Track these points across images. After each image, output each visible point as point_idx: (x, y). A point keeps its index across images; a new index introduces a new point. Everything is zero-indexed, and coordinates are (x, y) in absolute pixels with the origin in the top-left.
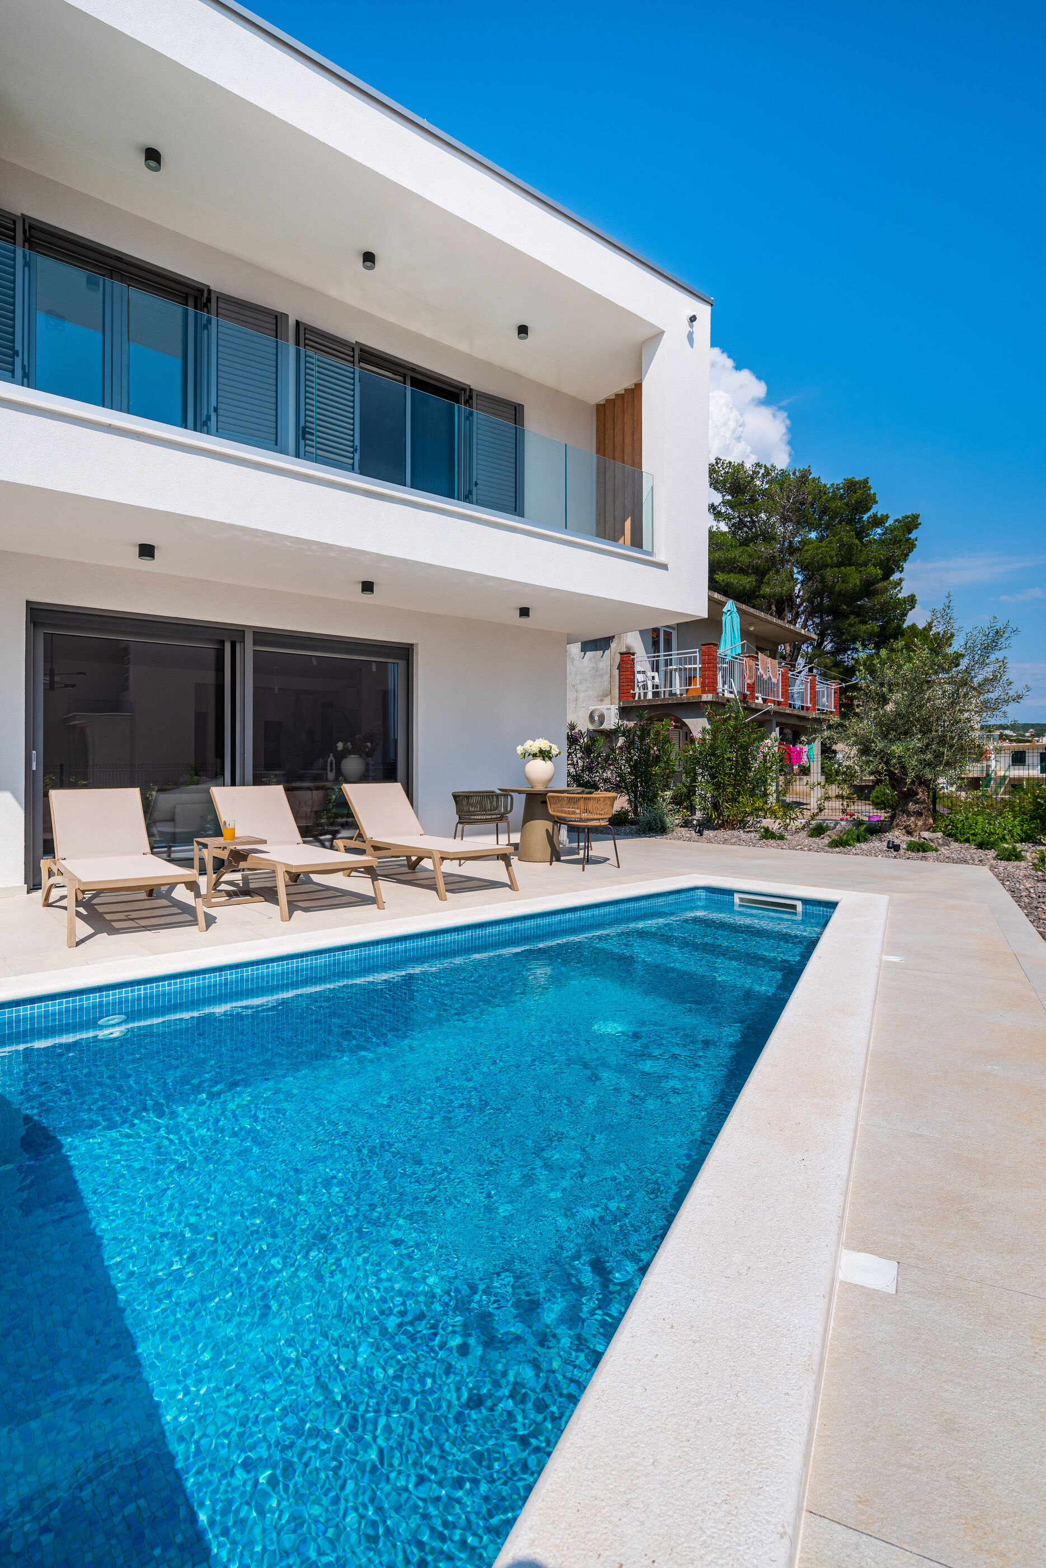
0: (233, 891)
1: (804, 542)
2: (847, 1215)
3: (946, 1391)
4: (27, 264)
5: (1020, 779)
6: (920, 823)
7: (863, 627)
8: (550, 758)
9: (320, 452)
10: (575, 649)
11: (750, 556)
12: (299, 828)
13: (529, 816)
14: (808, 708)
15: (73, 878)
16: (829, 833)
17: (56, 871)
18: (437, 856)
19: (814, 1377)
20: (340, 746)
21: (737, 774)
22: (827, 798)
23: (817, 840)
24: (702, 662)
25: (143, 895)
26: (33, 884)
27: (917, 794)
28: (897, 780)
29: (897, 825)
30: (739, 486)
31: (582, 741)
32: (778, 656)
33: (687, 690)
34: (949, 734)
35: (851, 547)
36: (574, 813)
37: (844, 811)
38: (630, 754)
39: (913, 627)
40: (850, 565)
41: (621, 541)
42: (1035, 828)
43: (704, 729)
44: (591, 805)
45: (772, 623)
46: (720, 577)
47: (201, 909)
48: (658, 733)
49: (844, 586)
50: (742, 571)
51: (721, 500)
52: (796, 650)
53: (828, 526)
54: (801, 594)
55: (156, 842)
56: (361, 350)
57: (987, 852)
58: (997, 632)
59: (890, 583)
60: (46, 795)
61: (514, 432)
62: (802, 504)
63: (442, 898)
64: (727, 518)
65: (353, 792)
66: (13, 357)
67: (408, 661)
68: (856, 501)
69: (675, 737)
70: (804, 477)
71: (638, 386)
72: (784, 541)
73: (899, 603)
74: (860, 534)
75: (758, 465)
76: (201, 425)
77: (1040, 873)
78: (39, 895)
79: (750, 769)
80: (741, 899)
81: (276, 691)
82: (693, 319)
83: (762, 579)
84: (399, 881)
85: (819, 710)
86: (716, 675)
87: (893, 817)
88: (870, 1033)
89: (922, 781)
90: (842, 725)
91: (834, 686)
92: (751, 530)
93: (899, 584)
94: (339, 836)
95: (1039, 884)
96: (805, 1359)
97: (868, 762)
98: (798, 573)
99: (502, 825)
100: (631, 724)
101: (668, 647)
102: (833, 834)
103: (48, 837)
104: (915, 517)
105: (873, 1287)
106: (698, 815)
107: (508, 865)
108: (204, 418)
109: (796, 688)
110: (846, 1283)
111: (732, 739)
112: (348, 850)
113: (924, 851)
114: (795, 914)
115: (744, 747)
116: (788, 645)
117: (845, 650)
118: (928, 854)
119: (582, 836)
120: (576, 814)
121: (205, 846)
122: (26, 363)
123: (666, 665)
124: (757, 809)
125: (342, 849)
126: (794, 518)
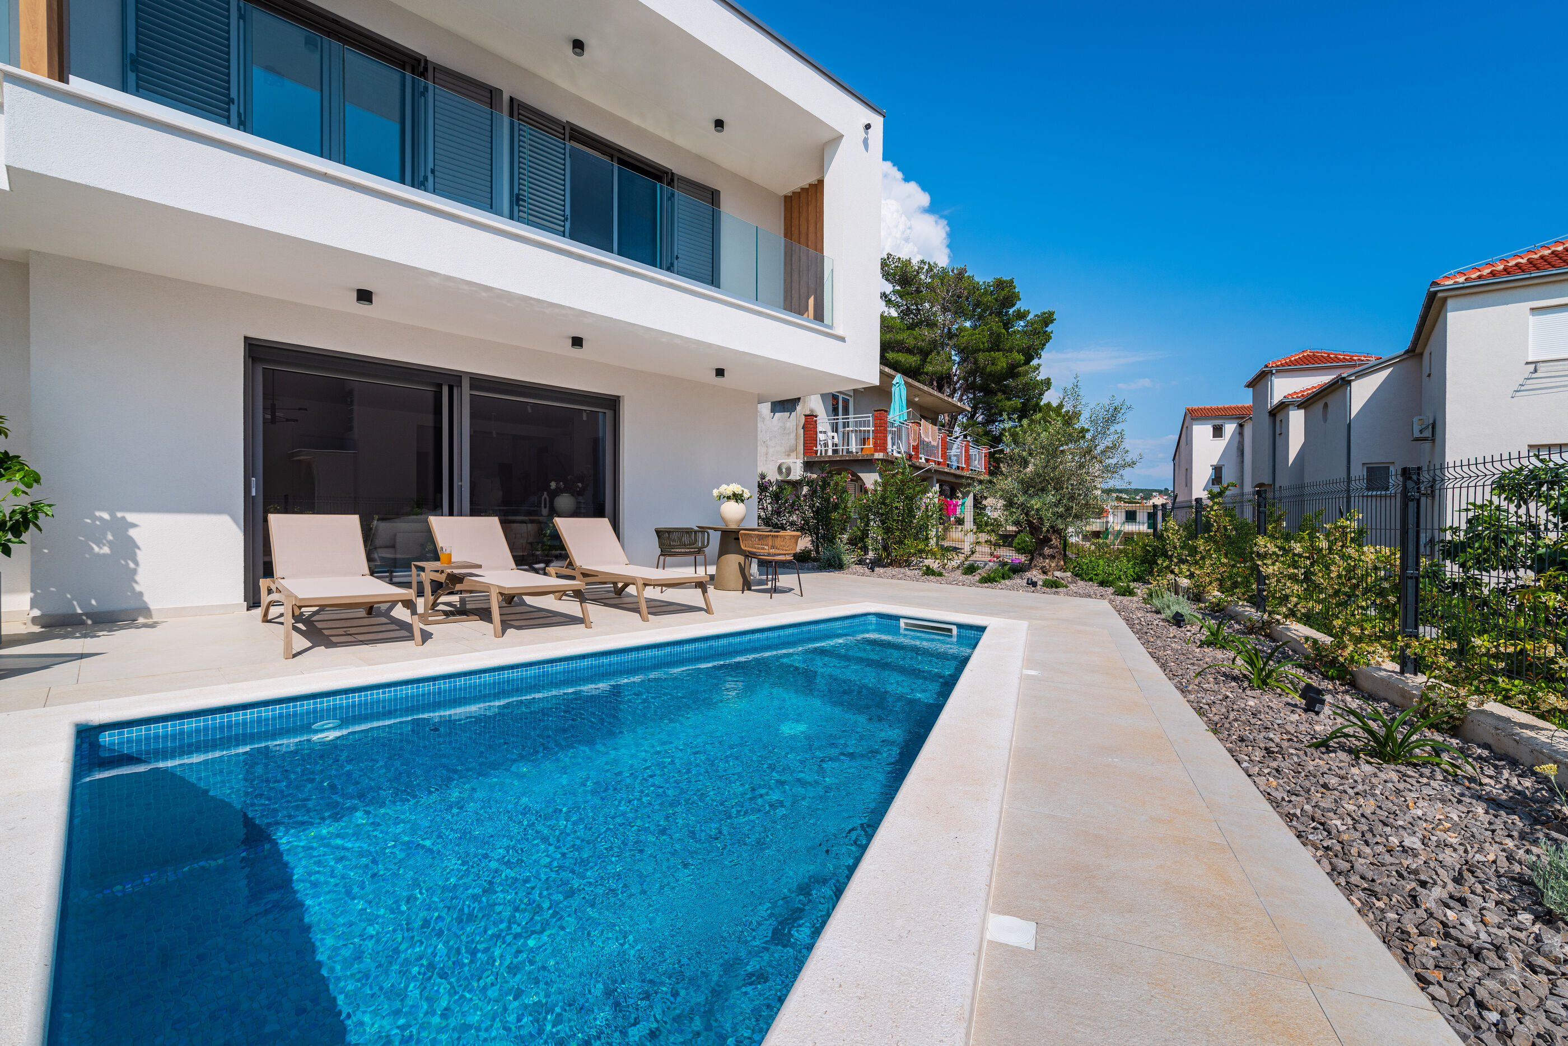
0: (450, 611)
1: (961, 329)
2: (993, 884)
3: (1078, 1032)
4: (241, 17)
5: (1132, 534)
6: (1053, 565)
7: (1009, 403)
8: (742, 501)
9: (530, 218)
10: (765, 408)
11: (915, 338)
12: (514, 557)
13: (723, 551)
14: (963, 468)
15: (290, 595)
16: (979, 571)
17: (274, 589)
18: (640, 583)
19: (965, 1025)
20: (553, 485)
21: (903, 521)
22: (978, 543)
23: (970, 577)
24: (875, 426)
25: (362, 613)
26: (253, 601)
27: (1051, 540)
28: (1035, 528)
29: (1035, 566)
30: (907, 279)
31: (771, 489)
32: (938, 424)
33: (862, 449)
34: (1077, 492)
35: (999, 335)
36: (763, 549)
37: (991, 554)
38: (813, 501)
39: (1048, 405)
40: (998, 351)
41: (806, 315)
42: (1145, 570)
43: (876, 481)
44: (778, 542)
45: (934, 396)
46: (890, 355)
47: (418, 625)
48: (837, 484)
49: (993, 368)
50: (909, 351)
51: (891, 289)
52: (954, 419)
53: (981, 317)
54: (958, 373)
55: (376, 566)
56: (572, 129)
57: (1106, 589)
58: (1115, 409)
59: (1030, 368)
60: (266, 520)
61: (711, 213)
62: (959, 297)
63: (645, 620)
64: (897, 306)
65: (564, 525)
66: (228, 104)
67: (615, 411)
68: (1004, 298)
69: (851, 489)
70: (960, 275)
71: (821, 182)
72: (944, 328)
73: (1037, 384)
74: (1007, 325)
75: (923, 262)
76: (419, 183)
77: (1149, 606)
78: (258, 612)
79: (914, 517)
80: (906, 624)
81: (495, 436)
82: (868, 127)
83: (926, 359)
84: (606, 605)
85: (972, 470)
86: (886, 437)
87: (1031, 560)
88: (1013, 732)
89: (1054, 529)
90: (990, 482)
91: (984, 451)
92: (916, 316)
93: (1038, 369)
94: (552, 564)
95: (1148, 614)
96: (958, 1009)
97: (1011, 513)
98: (956, 355)
99: (700, 558)
100: (815, 476)
101: (846, 412)
102: (983, 573)
103: (267, 559)
104: (1051, 314)
105: (1016, 945)
106: (871, 555)
107: (705, 591)
108: (421, 179)
109: (954, 451)
110: (992, 942)
111: (900, 491)
112: (559, 576)
113: (1057, 587)
114: (951, 636)
115: (910, 499)
116: (946, 415)
117: (993, 422)
118: (1059, 590)
119: (770, 570)
120: (765, 550)
121: (423, 569)
122: (242, 111)
123: (844, 427)
124: (921, 551)
125: (555, 575)
126: (952, 309)
